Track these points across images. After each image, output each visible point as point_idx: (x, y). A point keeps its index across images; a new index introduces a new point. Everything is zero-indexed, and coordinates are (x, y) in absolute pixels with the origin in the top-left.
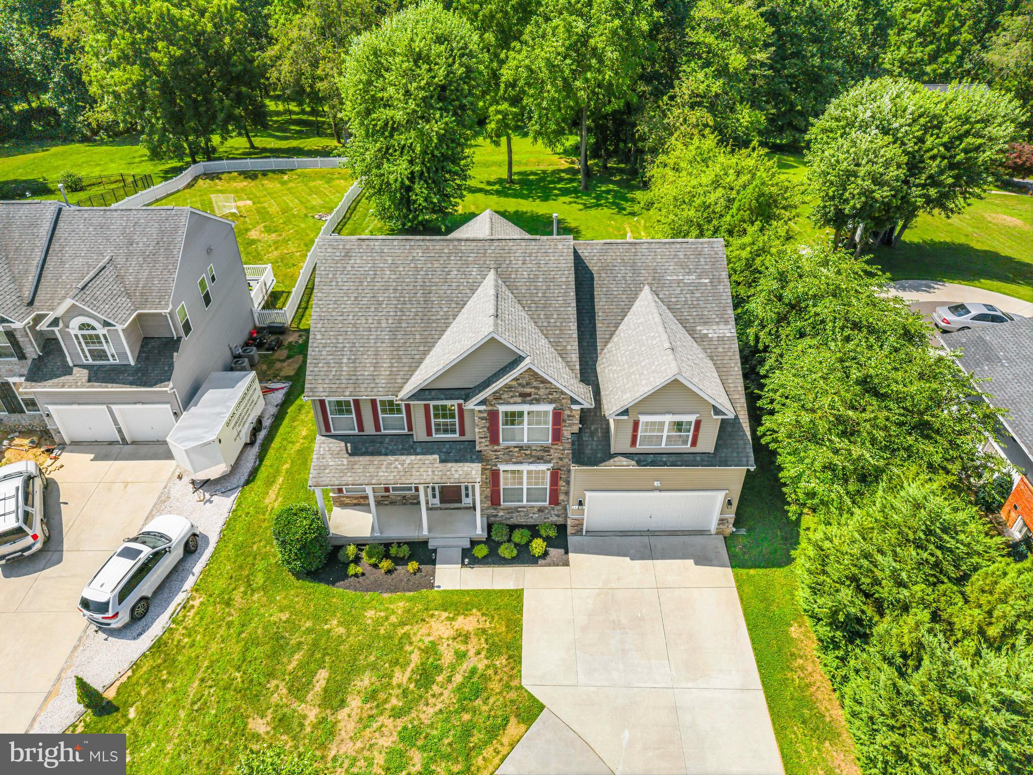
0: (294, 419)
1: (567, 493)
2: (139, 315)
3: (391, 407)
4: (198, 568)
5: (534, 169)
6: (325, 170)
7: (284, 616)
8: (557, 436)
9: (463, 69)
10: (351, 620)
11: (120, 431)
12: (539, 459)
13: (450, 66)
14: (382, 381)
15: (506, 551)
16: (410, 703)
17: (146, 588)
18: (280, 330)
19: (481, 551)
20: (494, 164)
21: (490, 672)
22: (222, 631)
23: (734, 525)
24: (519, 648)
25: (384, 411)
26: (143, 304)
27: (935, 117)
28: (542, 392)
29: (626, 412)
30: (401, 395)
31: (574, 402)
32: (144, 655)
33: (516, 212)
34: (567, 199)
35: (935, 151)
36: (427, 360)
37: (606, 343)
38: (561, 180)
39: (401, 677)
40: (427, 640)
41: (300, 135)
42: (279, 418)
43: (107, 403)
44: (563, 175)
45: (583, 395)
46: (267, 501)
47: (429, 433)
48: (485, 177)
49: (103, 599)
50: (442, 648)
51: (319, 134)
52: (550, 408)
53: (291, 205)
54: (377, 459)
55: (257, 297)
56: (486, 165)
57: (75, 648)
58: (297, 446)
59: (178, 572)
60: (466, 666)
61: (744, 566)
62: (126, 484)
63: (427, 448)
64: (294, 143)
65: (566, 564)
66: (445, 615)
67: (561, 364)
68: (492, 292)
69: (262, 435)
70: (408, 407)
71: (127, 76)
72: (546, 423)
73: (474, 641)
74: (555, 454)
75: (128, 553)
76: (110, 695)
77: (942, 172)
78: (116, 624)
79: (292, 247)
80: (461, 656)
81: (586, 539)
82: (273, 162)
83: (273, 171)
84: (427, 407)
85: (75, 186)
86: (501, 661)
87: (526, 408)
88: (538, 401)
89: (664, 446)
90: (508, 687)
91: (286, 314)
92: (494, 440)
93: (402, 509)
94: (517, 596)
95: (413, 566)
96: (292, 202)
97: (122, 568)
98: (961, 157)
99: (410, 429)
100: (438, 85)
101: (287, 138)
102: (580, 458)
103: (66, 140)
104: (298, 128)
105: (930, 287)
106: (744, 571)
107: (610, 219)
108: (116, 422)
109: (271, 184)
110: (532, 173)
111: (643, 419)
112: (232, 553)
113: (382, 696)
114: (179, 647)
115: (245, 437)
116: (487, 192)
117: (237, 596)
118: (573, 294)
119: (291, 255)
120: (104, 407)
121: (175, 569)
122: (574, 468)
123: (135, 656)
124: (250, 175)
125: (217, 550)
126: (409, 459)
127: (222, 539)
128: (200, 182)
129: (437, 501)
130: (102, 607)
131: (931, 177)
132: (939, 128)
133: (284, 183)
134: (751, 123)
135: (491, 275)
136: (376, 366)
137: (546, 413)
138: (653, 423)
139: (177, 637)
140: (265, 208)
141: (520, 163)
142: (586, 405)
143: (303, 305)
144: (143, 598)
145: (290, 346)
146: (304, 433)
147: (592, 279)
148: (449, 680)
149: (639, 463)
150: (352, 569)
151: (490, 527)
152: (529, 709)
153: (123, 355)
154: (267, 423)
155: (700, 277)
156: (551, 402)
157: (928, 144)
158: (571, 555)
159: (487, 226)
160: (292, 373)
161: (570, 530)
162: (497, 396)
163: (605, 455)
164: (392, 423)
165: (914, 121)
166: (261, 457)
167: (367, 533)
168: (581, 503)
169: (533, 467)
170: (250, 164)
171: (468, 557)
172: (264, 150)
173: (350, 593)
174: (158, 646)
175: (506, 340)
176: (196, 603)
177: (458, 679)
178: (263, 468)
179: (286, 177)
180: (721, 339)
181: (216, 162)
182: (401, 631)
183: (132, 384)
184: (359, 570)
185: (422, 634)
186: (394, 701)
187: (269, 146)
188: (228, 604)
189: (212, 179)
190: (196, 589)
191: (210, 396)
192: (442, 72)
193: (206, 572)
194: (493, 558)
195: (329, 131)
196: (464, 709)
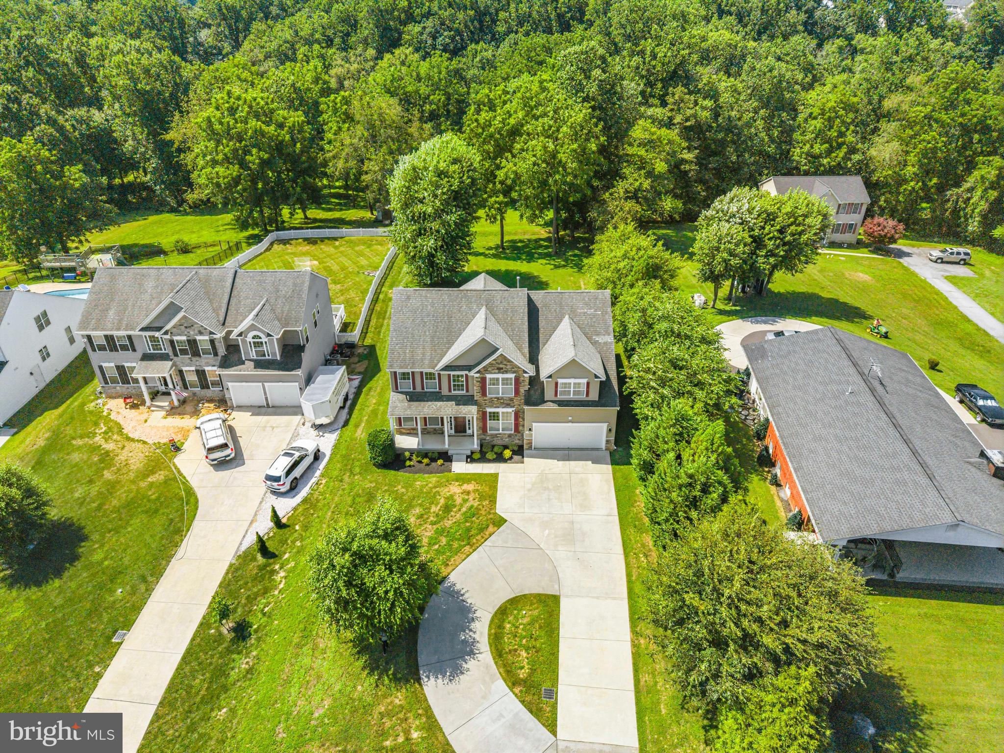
0: (367, 395)
1: (523, 426)
2: (285, 331)
3: (430, 376)
4: (322, 466)
5: (521, 237)
6: (366, 238)
7: (373, 485)
8: (517, 392)
9: (469, 180)
10: (407, 486)
11: (266, 399)
12: (508, 405)
13: (461, 178)
14: (427, 362)
15: (489, 456)
16: (439, 518)
17: (297, 472)
18: (352, 346)
19: (477, 456)
20: (491, 234)
21: (480, 507)
22: (340, 492)
23: (616, 444)
24: (495, 498)
25: (427, 379)
26: (287, 325)
27: (772, 213)
28: (508, 367)
29: (550, 377)
30: (436, 368)
31: (525, 372)
32: (299, 504)
33: (507, 271)
34: (544, 261)
35: (771, 235)
36: (450, 351)
37: (544, 344)
38: (541, 246)
39: (434, 509)
40: (448, 494)
41: (341, 207)
42: (358, 394)
43: (263, 382)
44: (542, 242)
45: (531, 371)
46: (357, 435)
47: (450, 391)
48: (485, 244)
49: (278, 475)
50: (456, 497)
51: (355, 207)
52: (512, 376)
53: (347, 265)
54: (422, 403)
55: (337, 324)
56: (485, 234)
57: (261, 502)
58: (371, 408)
59: (310, 468)
60: (468, 504)
61: (618, 464)
62: (273, 428)
63: (449, 398)
64: (337, 215)
65: (523, 462)
66: (457, 483)
67: (519, 354)
68: (484, 317)
69: (349, 403)
70: (439, 375)
71: (229, 172)
72: (511, 384)
73: (472, 494)
74: (516, 402)
75: (286, 454)
76: (284, 521)
77: (778, 247)
78: (283, 489)
79: (352, 294)
80: (465, 501)
81: (534, 452)
82: (327, 232)
83: (329, 239)
84: (449, 375)
85: (185, 250)
86: (486, 503)
87: (500, 376)
88: (506, 372)
89: (571, 396)
90: (490, 513)
91: (354, 335)
92: (484, 393)
93: (434, 436)
94: (495, 476)
95: (440, 462)
96: (347, 263)
97: (286, 462)
98: (788, 238)
99: (440, 388)
100: (453, 191)
101: (330, 210)
102: (529, 402)
103: (158, 211)
104: (337, 201)
105: (775, 321)
106: (617, 467)
107: (571, 275)
108: (265, 393)
109: (326, 248)
110: (521, 241)
111: (560, 381)
112: (340, 459)
113: (425, 516)
114: (318, 501)
115: (340, 403)
116: (485, 255)
117: (346, 478)
118: (526, 318)
119: (353, 299)
120: (260, 384)
121: (309, 468)
122: (526, 407)
123: (294, 505)
124: (312, 241)
125: (330, 459)
126: (439, 404)
127: (333, 454)
128: (275, 246)
129: (453, 432)
130: (277, 479)
131: (771, 251)
132: (774, 220)
133: (336, 248)
134: (673, 208)
135: (484, 309)
136: (423, 354)
137: (511, 379)
138: (566, 384)
139: (315, 496)
140: (328, 266)
141: (510, 234)
142: (531, 374)
143: (365, 331)
144: (296, 478)
145: (359, 355)
146: (374, 401)
147: (538, 311)
148: (460, 510)
149: (559, 405)
150: (408, 463)
151: (481, 446)
152: (500, 521)
153: (274, 354)
154: (351, 396)
155: (596, 310)
156: (514, 372)
157: (766, 230)
158: (525, 459)
159: (483, 282)
160: (362, 370)
161: (525, 447)
162: (486, 369)
163: (542, 401)
164: (431, 386)
165: (759, 215)
166: (350, 413)
167: (415, 447)
168: (530, 430)
169: (505, 410)
170: (309, 233)
171: (470, 459)
172: (315, 220)
173: (407, 474)
174: (305, 501)
175: (490, 339)
176: (324, 482)
177: (464, 509)
178: (352, 419)
179: (337, 243)
180: (606, 343)
181: (287, 232)
182: (434, 490)
183: (279, 369)
184: (412, 463)
185: (445, 492)
186: (432, 518)
187: (318, 217)
188: (341, 481)
189: (285, 244)
190: (322, 475)
191: (320, 379)
192: (456, 183)
193: (326, 467)
194: (483, 459)
195: (362, 204)
196: (467, 521)
